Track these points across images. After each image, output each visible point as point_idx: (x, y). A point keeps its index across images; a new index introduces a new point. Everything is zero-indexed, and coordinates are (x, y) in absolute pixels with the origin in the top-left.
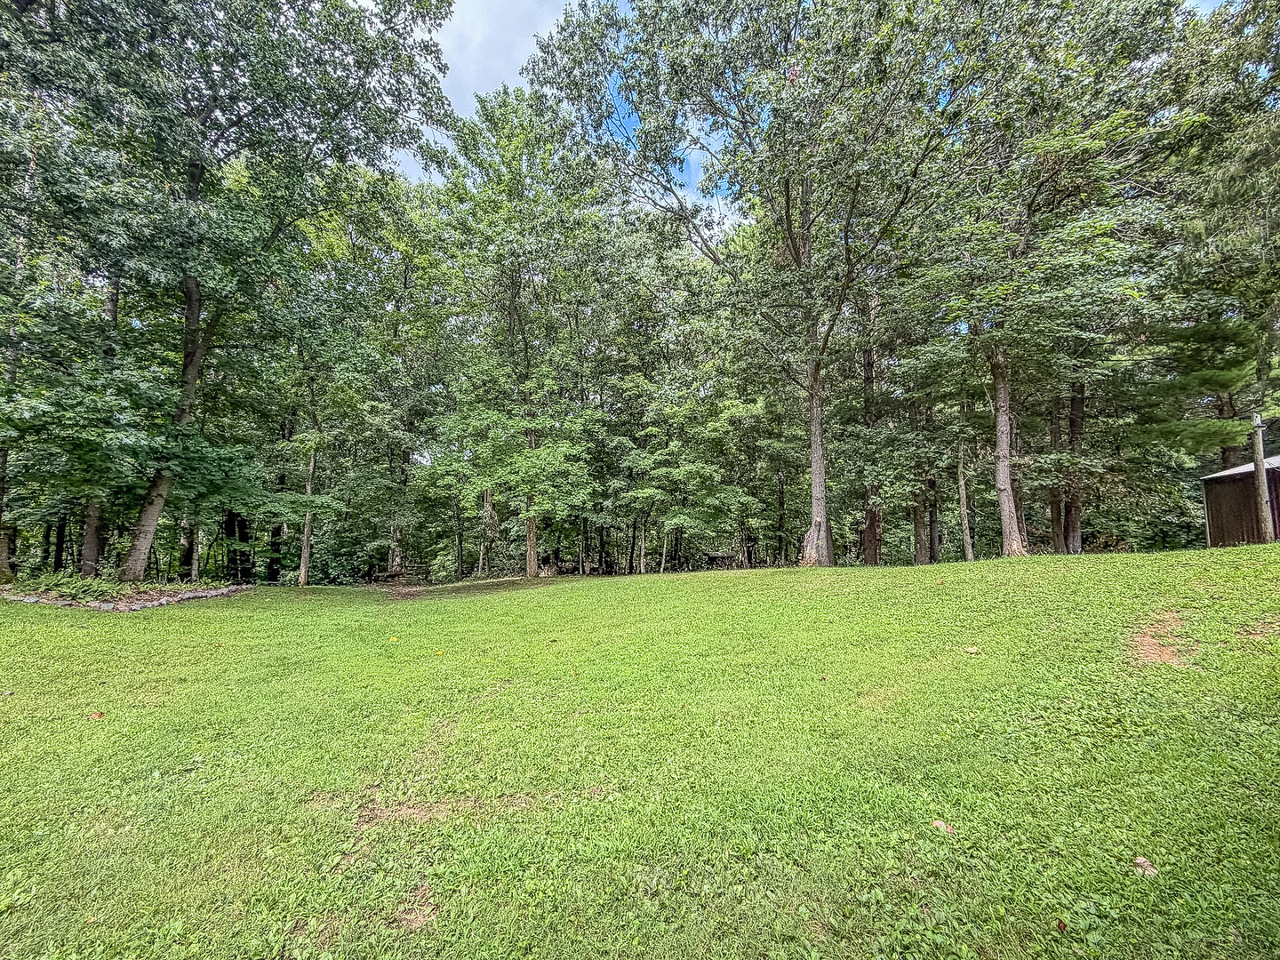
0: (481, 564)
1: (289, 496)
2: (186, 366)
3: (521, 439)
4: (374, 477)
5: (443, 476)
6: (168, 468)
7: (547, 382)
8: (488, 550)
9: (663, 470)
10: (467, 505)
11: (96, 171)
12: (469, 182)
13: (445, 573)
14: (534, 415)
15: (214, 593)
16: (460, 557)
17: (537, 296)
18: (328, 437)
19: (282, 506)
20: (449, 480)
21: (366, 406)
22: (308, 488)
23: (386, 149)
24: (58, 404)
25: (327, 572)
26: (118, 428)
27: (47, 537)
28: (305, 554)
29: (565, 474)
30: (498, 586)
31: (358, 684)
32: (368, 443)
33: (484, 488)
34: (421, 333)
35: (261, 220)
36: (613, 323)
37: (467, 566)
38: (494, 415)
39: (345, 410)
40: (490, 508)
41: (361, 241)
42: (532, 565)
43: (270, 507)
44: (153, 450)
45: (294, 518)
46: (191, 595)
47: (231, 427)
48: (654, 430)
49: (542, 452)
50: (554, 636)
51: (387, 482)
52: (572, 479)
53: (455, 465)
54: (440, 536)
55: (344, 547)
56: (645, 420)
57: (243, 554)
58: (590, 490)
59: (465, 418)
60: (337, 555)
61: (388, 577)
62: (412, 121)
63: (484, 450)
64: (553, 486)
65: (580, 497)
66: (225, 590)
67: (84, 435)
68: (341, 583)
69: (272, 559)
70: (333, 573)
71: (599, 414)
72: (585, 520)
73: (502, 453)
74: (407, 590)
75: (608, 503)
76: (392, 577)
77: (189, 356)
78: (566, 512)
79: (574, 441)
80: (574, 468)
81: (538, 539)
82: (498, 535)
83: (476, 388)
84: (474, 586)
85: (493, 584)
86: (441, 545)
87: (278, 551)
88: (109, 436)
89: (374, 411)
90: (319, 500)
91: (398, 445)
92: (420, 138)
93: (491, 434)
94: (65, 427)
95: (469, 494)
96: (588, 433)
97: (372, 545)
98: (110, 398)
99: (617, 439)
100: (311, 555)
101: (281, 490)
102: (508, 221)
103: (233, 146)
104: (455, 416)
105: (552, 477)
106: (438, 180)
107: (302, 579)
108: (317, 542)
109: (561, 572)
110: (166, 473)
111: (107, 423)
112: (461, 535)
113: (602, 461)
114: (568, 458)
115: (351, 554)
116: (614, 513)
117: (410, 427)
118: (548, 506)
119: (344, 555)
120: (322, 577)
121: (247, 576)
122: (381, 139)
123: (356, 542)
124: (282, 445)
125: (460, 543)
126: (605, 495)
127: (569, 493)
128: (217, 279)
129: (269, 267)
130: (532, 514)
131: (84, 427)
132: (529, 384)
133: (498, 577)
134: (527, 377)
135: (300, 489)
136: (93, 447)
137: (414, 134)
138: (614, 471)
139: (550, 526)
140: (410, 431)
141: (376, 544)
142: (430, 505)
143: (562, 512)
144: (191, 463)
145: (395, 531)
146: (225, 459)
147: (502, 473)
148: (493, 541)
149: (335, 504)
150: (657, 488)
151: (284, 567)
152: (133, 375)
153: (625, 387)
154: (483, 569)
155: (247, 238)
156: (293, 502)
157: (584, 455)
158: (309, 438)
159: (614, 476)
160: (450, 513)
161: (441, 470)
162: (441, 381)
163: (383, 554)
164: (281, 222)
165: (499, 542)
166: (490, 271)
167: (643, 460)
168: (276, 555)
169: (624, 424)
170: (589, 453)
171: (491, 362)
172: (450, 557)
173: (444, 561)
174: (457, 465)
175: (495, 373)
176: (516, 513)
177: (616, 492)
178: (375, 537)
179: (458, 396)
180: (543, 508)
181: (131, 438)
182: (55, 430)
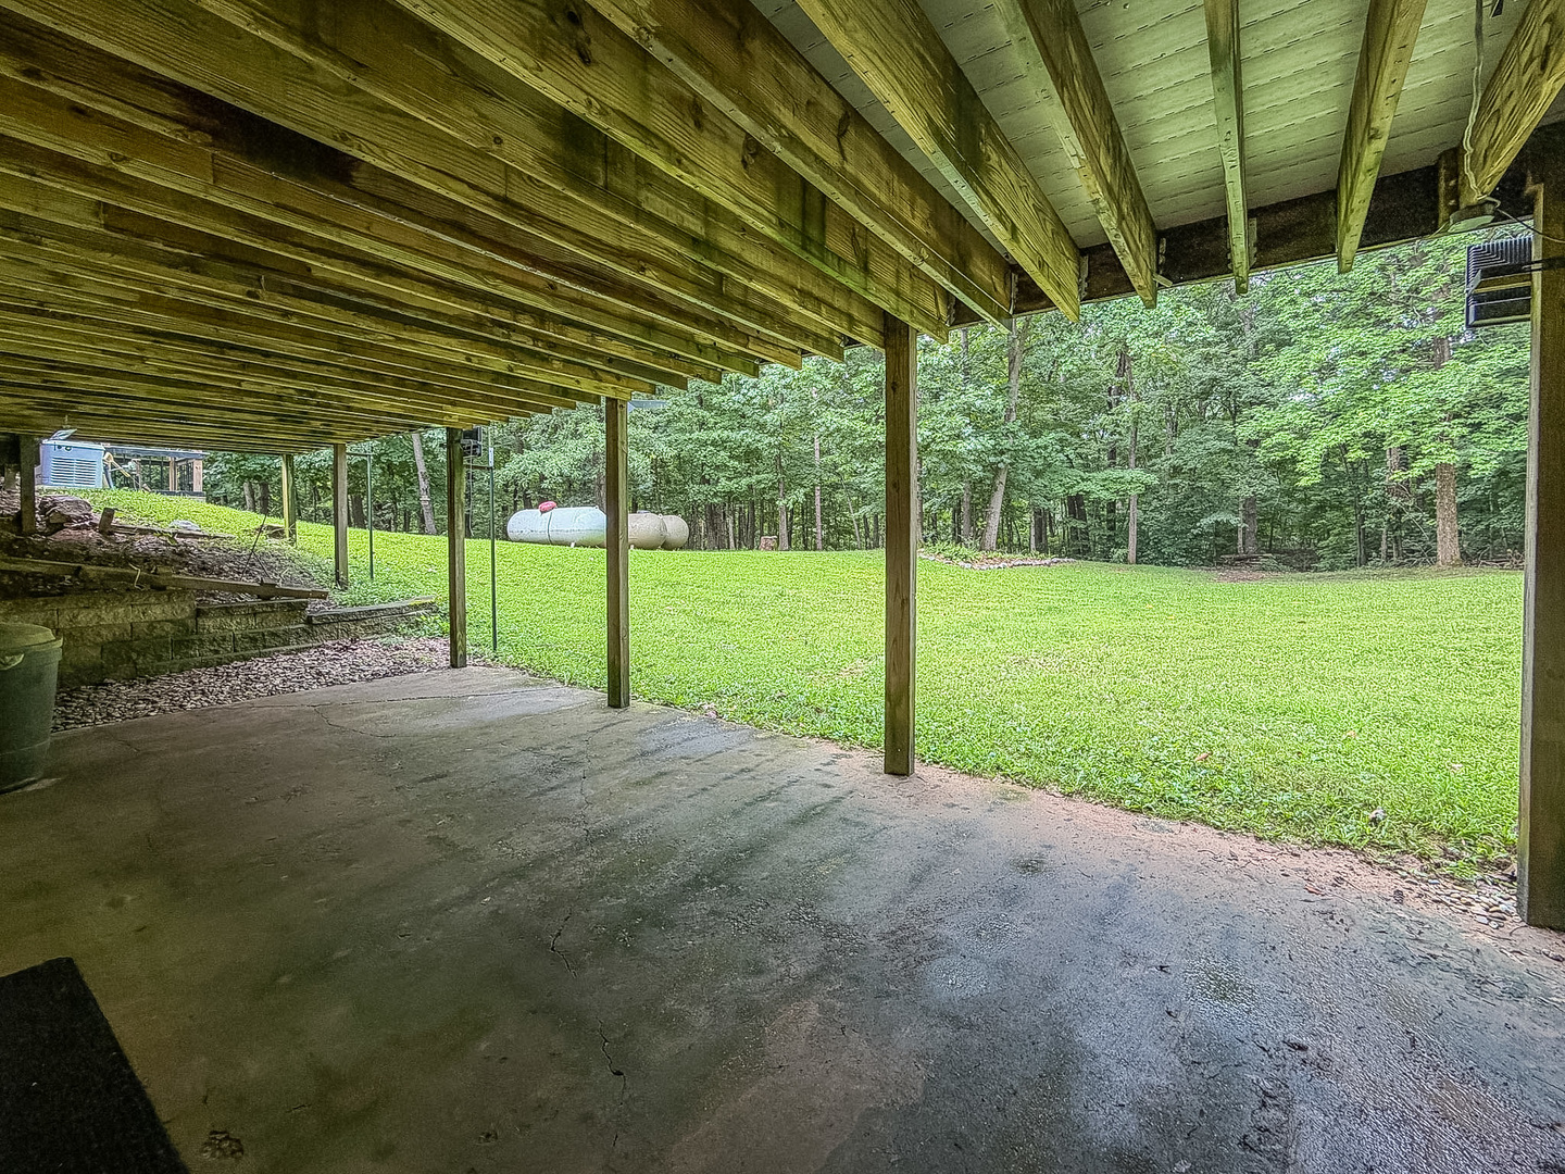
0: (1384, 547)
8: (1393, 526)
15: (1038, 562)
22: (1131, 461)
25: (1160, 551)
28: (1133, 532)
42: (1447, 548)
46: (1022, 563)
55: (1175, 524)
57: (1083, 532)
60: (1169, 533)
61: (1235, 559)
67: (947, 448)
68: (1176, 564)
69: (1107, 536)
70: (1167, 552)
76: (1242, 560)
82: (1410, 503)
87: (1111, 528)
88: (959, 445)
90: (1129, 474)
98: (958, 419)
100: (1140, 531)
107: (1132, 556)
115: (1186, 532)
120: (1152, 552)
146: (1041, 448)
148: (1401, 513)
151: (1116, 545)
154: (1388, 555)
165: (1414, 515)
168: (1109, 533)
180: (1437, 462)
181: (972, 444)
182: (933, 446)
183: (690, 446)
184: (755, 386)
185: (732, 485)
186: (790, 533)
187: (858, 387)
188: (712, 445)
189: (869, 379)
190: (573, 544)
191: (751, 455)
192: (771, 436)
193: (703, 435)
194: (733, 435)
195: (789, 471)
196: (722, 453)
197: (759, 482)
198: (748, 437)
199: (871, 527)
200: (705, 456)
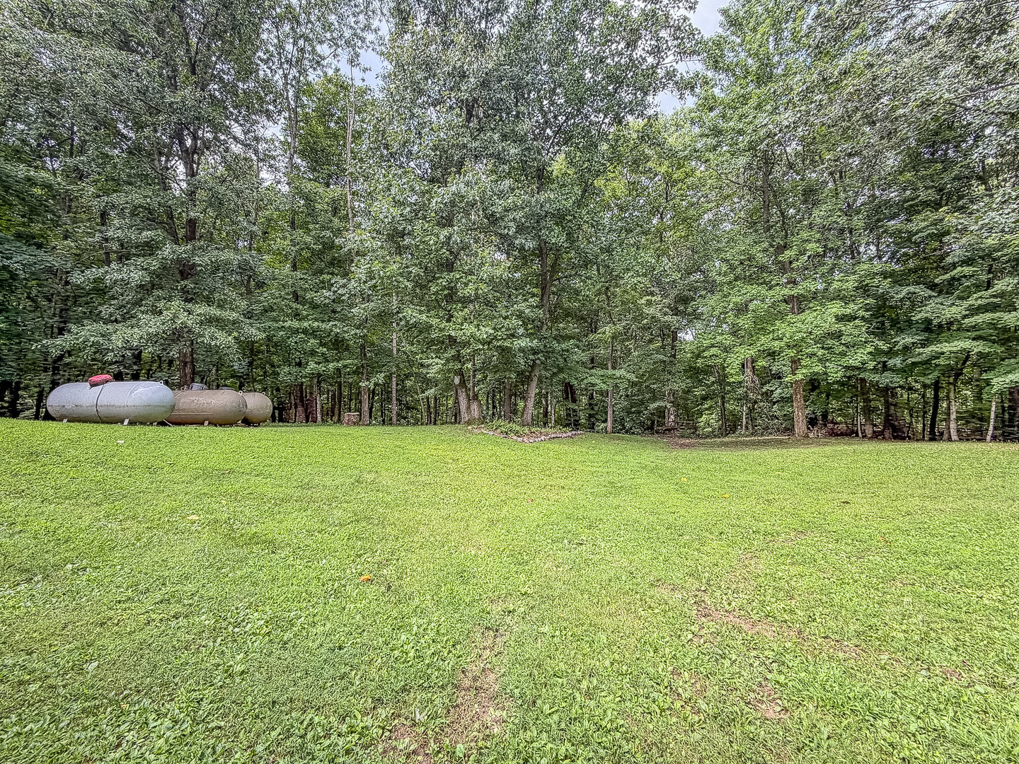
0: (744, 423)
1: (600, 372)
2: (542, 295)
3: (783, 306)
4: (652, 354)
5: (708, 348)
6: (539, 359)
7: (809, 246)
8: (751, 410)
9: (988, 316)
10: (732, 371)
11: (501, 195)
12: (717, 91)
13: (710, 429)
14: (795, 283)
15: (565, 435)
16: (723, 416)
17: (791, 166)
18: (619, 327)
19: (596, 379)
20: (713, 351)
21: (643, 301)
22: (610, 365)
23: (650, 98)
24: (494, 329)
25: (623, 425)
26: (518, 338)
27: (487, 400)
28: (610, 413)
29: (838, 335)
30: (765, 444)
31: (667, 510)
32: (646, 328)
33: (748, 356)
34: (683, 234)
35: (576, 188)
36: (892, 161)
37: (730, 425)
38: (753, 290)
39: (629, 307)
40: (751, 373)
41: (634, 177)
42: (800, 426)
43: (590, 380)
44: (532, 349)
45: (604, 387)
46: (555, 436)
47: (564, 329)
48: (967, 270)
49: (808, 316)
50: (845, 497)
51: (661, 357)
52: (845, 339)
53: (719, 338)
54: (704, 398)
55: (634, 407)
56: (949, 260)
57: (574, 411)
58: (871, 349)
59: (725, 296)
60: (629, 413)
61: (666, 430)
62: (669, 65)
63: (745, 322)
64: (823, 348)
65: (859, 357)
66: (570, 434)
67: (505, 344)
68: (633, 433)
69: (590, 415)
70: (628, 426)
71: (878, 266)
72: (863, 380)
73: (762, 324)
74: (683, 441)
75: (896, 362)
76: (669, 430)
77: (543, 289)
78: (839, 374)
79: (845, 300)
80: (848, 328)
81: (806, 401)
82: (759, 397)
83: (732, 268)
84: (741, 442)
85: (759, 442)
86: (706, 406)
87: (592, 409)
88: (515, 343)
89: (649, 303)
90: (618, 373)
91: (669, 327)
92: (675, 76)
93: (751, 306)
94: (498, 340)
95: (734, 362)
96: (864, 289)
97: (653, 406)
98: (515, 322)
99: (905, 291)
100: (614, 411)
101: (593, 368)
102: (759, 107)
103: (557, 148)
104: (717, 296)
105: (819, 340)
106: (691, 101)
107: (609, 429)
108: (616, 405)
109: (833, 434)
110: (538, 362)
111: (513, 335)
112: (723, 398)
113: (883, 316)
114: (840, 319)
115: (639, 412)
116: (906, 371)
117: (676, 312)
118: (818, 368)
119: (634, 413)
120: (621, 428)
121: (576, 425)
122: (646, 94)
123: (642, 402)
124: (591, 337)
125: (723, 403)
126: (891, 353)
127: (843, 354)
128: (557, 237)
129: (582, 219)
130: (799, 377)
131: (505, 340)
132: (788, 254)
133: (762, 435)
134: (785, 247)
135: (604, 367)
136: (508, 350)
137: (670, 75)
138: (902, 325)
139: (818, 387)
140: (676, 315)
141: (655, 405)
142: (695, 373)
143: (835, 373)
144: (548, 353)
145: (669, 394)
146: (565, 351)
147: (764, 341)
148: (755, 402)
149: (628, 376)
150: (974, 339)
151: (598, 420)
152: (522, 306)
153: (915, 229)
154: (747, 428)
155: (569, 204)
156: (603, 376)
157: (861, 313)
158: (607, 330)
159: (901, 330)
160: (712, 379)
161: (706, 343)
162: (699, 270)
163: (661, 412)
164: (586, 186)
165: (762, 404)
166: (742, 161)
167: (948, 310)
168: (592, 412)
169: (915, 271)
170: (867, 310)
171: (747, 241)
172: (713, 416)
173: (709, 419)
174: (721, 338)
175: (753, 251)
176: (778, 376)
177: (906, 349)
178: (654, 399)
179: (719, 279)
180: (811, 371)
181: (523, 343)
182: (495, 343)
183: (282, 333)
184: (344, 286)
185: (321, 368)
186: (371, 409)
187: (435, 290)
188: (303, 332)
189: (444, 283)
190: (126, 422)
191: (338, 344)
192: (357, 329)
193: (296, 324)
194: (324, 326)
195: (371, 358)
196: (312, 341)
197: (345, 366)
198: (335, 327)
199: (432, 405)
200: (296, 343)
